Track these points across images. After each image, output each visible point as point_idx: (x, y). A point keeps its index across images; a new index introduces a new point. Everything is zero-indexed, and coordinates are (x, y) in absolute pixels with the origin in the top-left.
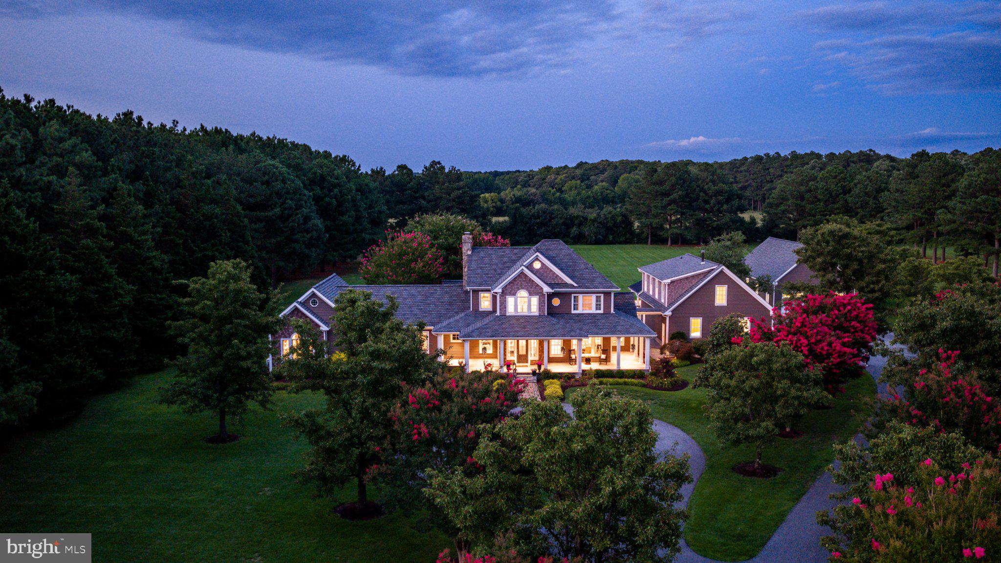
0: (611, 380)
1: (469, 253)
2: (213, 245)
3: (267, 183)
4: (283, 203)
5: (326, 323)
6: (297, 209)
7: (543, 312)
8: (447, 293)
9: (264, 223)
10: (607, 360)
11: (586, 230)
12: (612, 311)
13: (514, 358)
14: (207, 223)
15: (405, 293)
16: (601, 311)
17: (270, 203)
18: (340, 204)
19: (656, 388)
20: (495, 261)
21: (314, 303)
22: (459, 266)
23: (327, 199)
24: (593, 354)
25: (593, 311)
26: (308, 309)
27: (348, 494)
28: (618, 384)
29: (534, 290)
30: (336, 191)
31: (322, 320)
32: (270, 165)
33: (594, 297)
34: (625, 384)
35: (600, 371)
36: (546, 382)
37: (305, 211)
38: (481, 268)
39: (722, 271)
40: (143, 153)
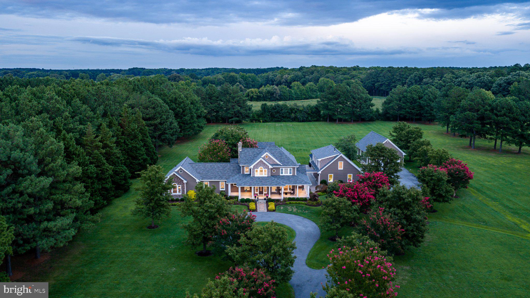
0: (294, 202)
1: (241, 150)
2: (136, 141)
3: (154, 108)
4: (161, 117)
5: (185, 180)
6: (167, 119)
7: (269, 175)
8: (232, 166)
9: (153, 127)
10: (293, 194)
11: (298, 115)
12: (296, 174)
13: (258, 193)
14: (133, 133)
15: (216, 166)
16: (292, 175)
17: (155, 117)
18: (184, 111)
19: (310, 205)
20: (251, 154)
21: (181, 171)
22: (236, 152)
23: (178, 109)
24: (288, 191)
25: (289, 174)
26: (179, 174)
27: (200, 248)
28: (296, 203)
29: (266, 166)
30: (182, 105)
31: (184, 178)
32: (155, 99)
33: (289, 169)
34: (299, 203)
35: (290, 198)
36: (269, 203)
37: (170, 120)
38: (245, 157)
39: (341, 156)
40: (106, 104)
